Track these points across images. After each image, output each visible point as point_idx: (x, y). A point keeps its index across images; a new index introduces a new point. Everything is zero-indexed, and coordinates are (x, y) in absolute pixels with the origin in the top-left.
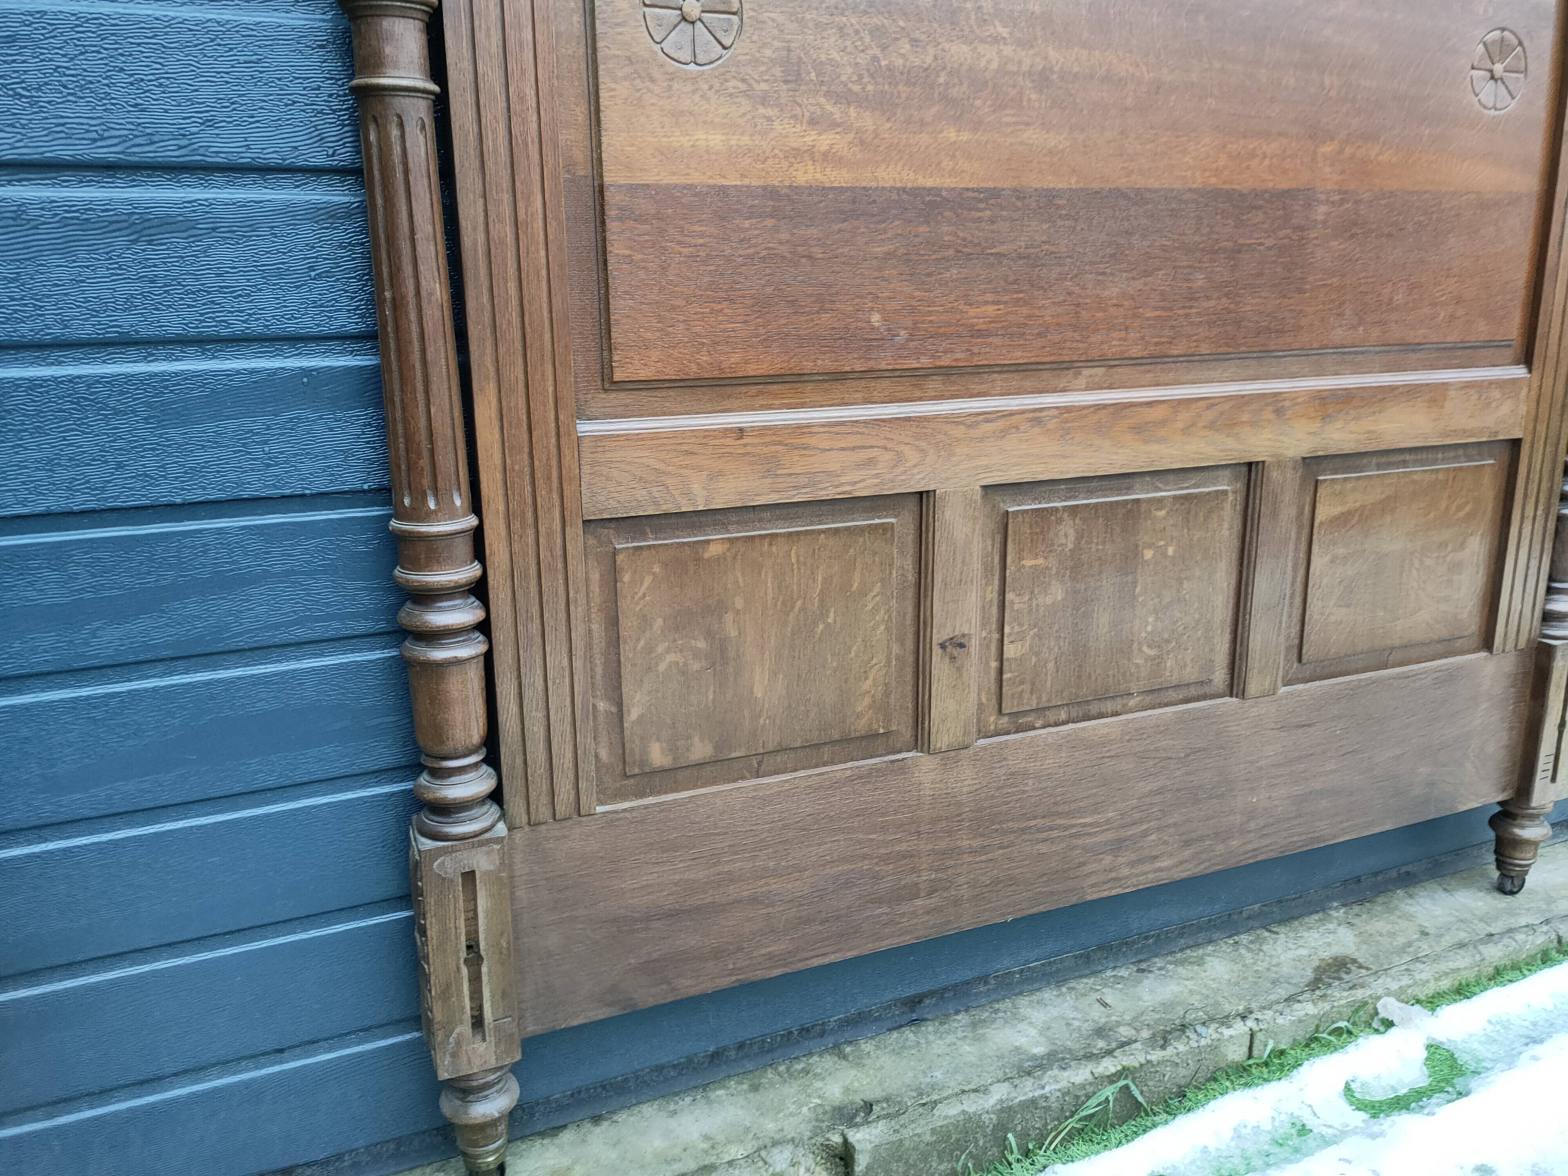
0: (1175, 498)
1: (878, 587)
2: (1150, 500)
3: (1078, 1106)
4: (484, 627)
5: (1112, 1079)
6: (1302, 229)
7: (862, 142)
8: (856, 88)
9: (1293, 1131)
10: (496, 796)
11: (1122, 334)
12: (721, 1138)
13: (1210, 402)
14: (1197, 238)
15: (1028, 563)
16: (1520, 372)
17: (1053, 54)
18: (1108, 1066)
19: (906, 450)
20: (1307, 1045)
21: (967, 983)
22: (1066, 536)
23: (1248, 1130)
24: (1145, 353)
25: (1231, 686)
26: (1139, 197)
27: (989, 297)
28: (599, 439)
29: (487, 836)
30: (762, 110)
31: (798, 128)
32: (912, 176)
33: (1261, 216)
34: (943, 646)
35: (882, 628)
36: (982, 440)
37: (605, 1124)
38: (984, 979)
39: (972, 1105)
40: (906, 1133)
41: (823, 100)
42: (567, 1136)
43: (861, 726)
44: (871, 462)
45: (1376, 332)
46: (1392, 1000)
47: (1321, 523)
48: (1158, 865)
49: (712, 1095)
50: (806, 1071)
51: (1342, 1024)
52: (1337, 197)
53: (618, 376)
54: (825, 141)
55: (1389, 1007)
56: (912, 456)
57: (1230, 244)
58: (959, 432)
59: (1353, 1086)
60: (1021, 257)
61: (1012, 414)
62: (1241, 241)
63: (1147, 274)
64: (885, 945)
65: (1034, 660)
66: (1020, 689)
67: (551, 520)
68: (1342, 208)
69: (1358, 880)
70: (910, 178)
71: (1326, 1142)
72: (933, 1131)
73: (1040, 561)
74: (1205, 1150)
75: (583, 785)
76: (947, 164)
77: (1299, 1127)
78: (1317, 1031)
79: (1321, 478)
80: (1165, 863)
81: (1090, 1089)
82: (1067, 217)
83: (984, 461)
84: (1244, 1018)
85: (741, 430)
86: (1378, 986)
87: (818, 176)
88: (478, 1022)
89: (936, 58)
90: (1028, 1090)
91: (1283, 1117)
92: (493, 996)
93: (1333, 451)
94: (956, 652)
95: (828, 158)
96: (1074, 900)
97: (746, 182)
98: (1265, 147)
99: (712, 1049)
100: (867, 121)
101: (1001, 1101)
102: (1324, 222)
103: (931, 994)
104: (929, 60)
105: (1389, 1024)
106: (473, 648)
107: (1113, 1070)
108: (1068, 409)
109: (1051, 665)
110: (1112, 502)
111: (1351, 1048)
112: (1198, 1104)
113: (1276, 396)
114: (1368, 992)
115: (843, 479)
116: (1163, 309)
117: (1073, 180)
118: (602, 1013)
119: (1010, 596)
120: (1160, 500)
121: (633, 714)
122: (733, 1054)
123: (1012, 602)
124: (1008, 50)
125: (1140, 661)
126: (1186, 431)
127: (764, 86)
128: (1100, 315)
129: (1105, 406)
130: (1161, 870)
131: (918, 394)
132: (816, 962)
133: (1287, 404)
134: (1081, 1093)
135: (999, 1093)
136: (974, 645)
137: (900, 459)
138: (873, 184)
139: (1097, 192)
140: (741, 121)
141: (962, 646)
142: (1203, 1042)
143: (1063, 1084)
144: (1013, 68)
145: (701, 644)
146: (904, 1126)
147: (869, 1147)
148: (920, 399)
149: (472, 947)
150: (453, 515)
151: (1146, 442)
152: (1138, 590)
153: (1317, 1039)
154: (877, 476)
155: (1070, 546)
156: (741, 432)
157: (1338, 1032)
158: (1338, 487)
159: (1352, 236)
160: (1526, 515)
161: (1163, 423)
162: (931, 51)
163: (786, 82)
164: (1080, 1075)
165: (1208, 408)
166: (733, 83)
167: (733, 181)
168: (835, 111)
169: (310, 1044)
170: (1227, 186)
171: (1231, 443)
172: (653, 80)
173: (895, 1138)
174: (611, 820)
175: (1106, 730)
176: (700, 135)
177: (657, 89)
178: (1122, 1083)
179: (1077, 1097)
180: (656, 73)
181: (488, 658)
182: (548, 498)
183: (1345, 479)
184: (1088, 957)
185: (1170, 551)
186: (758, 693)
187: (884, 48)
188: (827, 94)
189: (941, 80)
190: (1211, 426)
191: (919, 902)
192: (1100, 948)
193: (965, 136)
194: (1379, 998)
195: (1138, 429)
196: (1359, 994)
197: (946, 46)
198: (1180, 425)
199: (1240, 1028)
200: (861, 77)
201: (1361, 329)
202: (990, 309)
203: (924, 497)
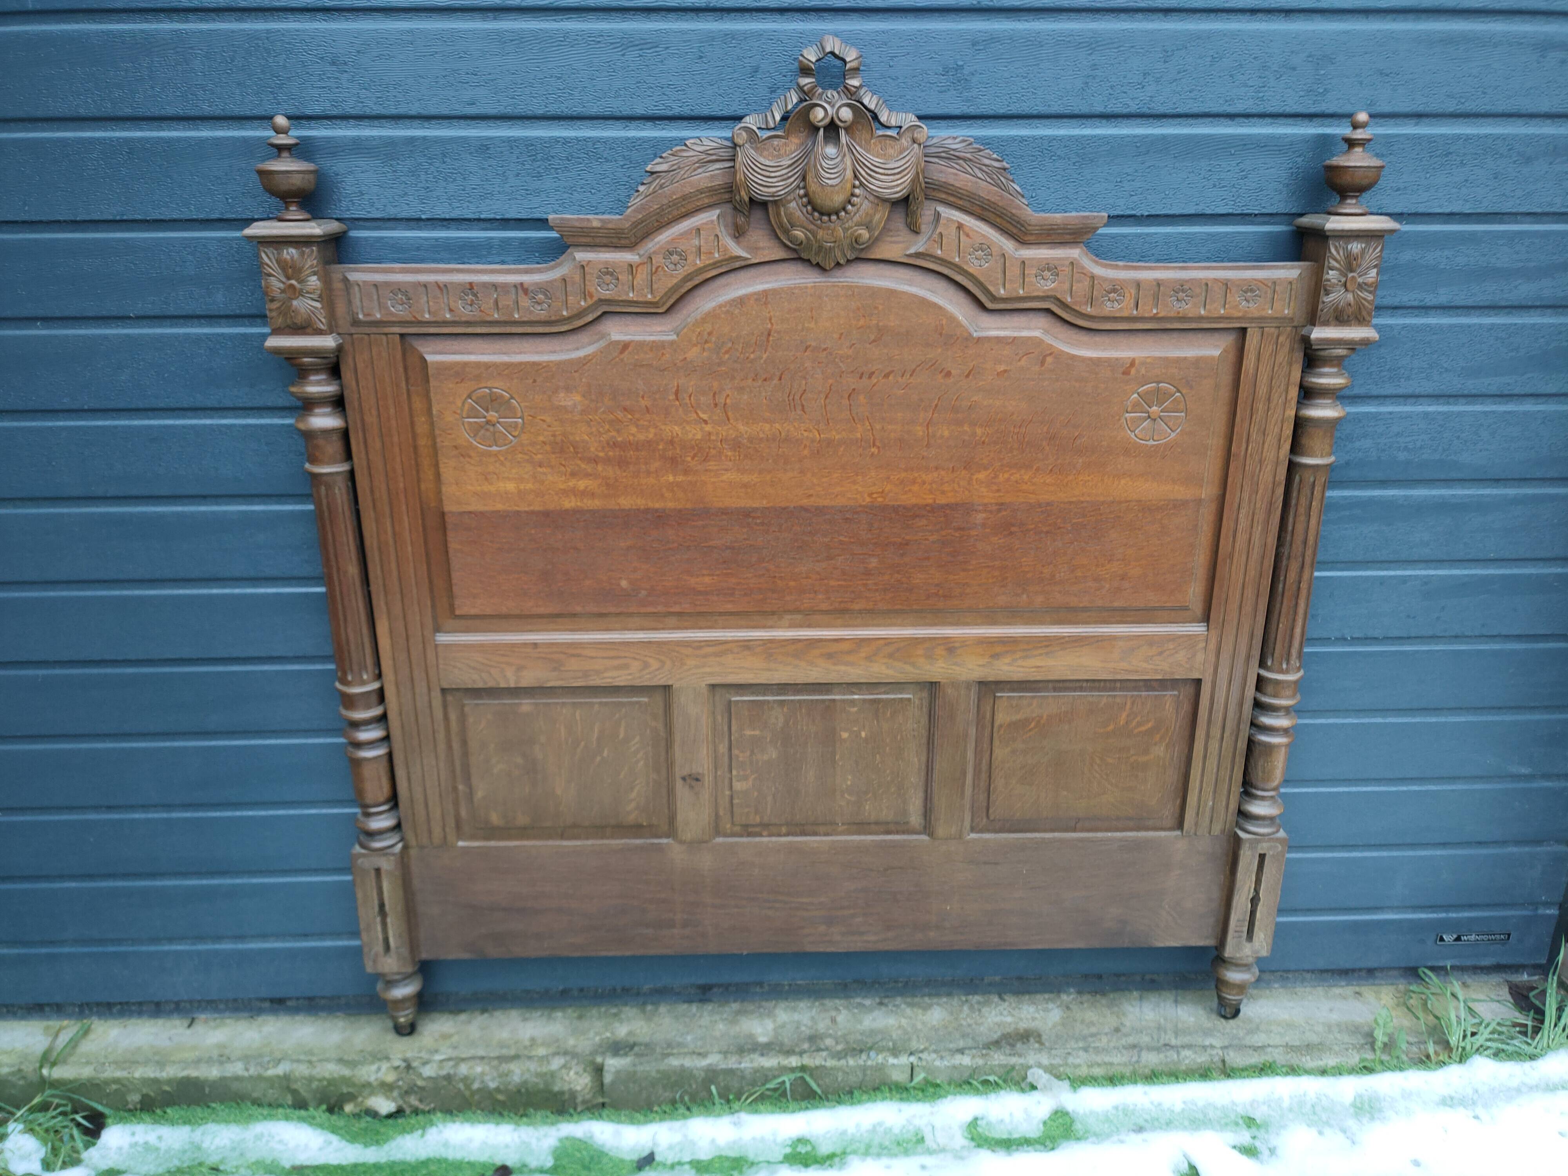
0: (864, 700)
1: (637, 739)
2: (843, 701)
3: (767, 1080)
4: (387, 738)
5: (793, 1070)
6: (960, 529)
7: (607, 485)
8: (601, 454)
9: (914, 1139)
10: (398, 827)
11: (812, 596)
12: (539, 1041)
13: (888, 641)
14: (869, 536)
15: (748, 732)
16: (1199, 629)
17: (742, 428)
18: (794, 1061)
19: (651, 661)
20: (960, 1086)
21: (747, 984)
22: (777, 718)
23: (882, 1129)
24: (831, 608)
25: (925, 827)
26: (820, 511)
27: (705, 572)
28: (448, 646)
29: (389, 851)
30: (539, 469)
31: (563, 478)
32: (643, 502)
33: (924, 522)
34: (684, 779)
35: (642, 763)
36: (705, 656)
37: (486, 1015)
38: (761, 984)
39: (688, 1062)
40: (640, 1068)
41: (579, 462)
42: (463, 1017)
43: (631, 819)
44: (626, 666)
45: (1039, 599)
46: (1041, 1072)
47: (1001, 726)
48: (865, 938)
49: (554, 1015)
50: (615, 1015)
51: (991, 1078)
52: (995, 508)
53: (457, 612)
54: (582, 484)
55: (1037, 1075)
56: (654, 664)
57: (899, 540)
58: (689, 651)
59: (979, 1122)
60: (727, 548)
61: (726, 642)
62: (908, 537)
63: (830, 558)
64: (652, 952)
65: (756, 794)
66: (746, 810)
67: (421, 687)
68: (1000, 515)
69: (1100, 977)
70: (640, 503)
71: (930, 1152)
72: (658, 1071)
73: (757, 732)
74: (844, 1133)
75: (447, 830)
76: (668, 495)
77: (919, 1136)
78: (971, 1076)
79: (999, 694)
80: (872, 938)
81: (777, 1073)
82: (763, 524)
83: (708, 670)
84: (911, 1054)
85: (535, 644)
86: (1031, 1058)
87: (579, 504)
88: (387, 948)
89: (655, 434)
90: (732, 1063)
91: (911, 1127)
92: (394, 935)
93: (1003, 678)
94: (694, 783)
95: (584, 494)
96: (795, 949)
97: (532, 508)
98: (924, 476)
99: (561, 988)
100: (610, 472)
101: (710, 1065)
102: (984, 525)
103: (720, 986)
104: (651, 436)
105: (1033, 1087)
106: (381, 751)
107: (794, 1064)
108: (771, 641)
109: (770, 799)
110: (812, 701)
111: (993, 1096)
112: (860, 1102)
113: (946, 640)
114: (1021, 1061)
115: (606, 675)
116: (845, 580)
117: (765, 502)
118: (466, 956)
119: (735, 752)
120: (853, 701)
121: (479, 794)
122: (576, 993)
123: (738, 756)
124: (708, 428)
125: (843, 803)
126: (868, 658)
127: (539, 456)
128: (792, 584)
129: (800, 641)
130: (868, 942)
131: (661, 626)
132: (604, 954)
133: (957, 645)
134: (770, 1074)
135: (713, 1059)
136: (708, 780)
137: (646, 665)
138: (617, 507)
139: (784, 509)
140: (526, 476)
141: (697, 780)
142: (869, 1063)
143: (755, 1065)
144: (713, 438)
145: (519, 760)
146: (641, 1064)
147: (613, 1070)
148: (663, 629)
149: (382, 906)
150: (363, 683)
151: (835, 664)
152: (837, 757)
153: (970, 1083)
154: (630, 674)
155: (780, 725)
156: (535, 645)
157: (986, 1082)
158: (1014, 703)
159: (1011, 533)
160: (1212, 734)
161: (849, 652)
162: (652, 430)
163: (554, 453)
164: (769, 1062)
165: (886, 645)
166: (520, 455)
167: (524, 508)
168: (589, 468)
169: (322, 935)
170: (891, 503)
171: (909, 668)
172: (470, 457)
173: (631, 1069)
174: (466, 851)
175: (816, 845)
176: (501, 484)
177: (472, 462)
178: (799, 1075)
179: (766, 1076)
180: (472, 454)
181: (390, 756)
182: (418, 674)
183: (1020, 697)
184: (846, 985)
185: (863, 734)
186: (559, 792)
187: (618, 431)
188: (580, 459)
189: (661, 447)
190: (891, 656)
191: (675, 931)
192: (856, 981)
193: (680, 478)
194: (1030, 1067)
195: (829, 656)
196: (1014, 1060)
197: (663, 427)
198: (864, 655)
199: (904, 1060)
200: (603, 448)
201: (1025, 596)
202: (707, 580)
203: (667, 688)
